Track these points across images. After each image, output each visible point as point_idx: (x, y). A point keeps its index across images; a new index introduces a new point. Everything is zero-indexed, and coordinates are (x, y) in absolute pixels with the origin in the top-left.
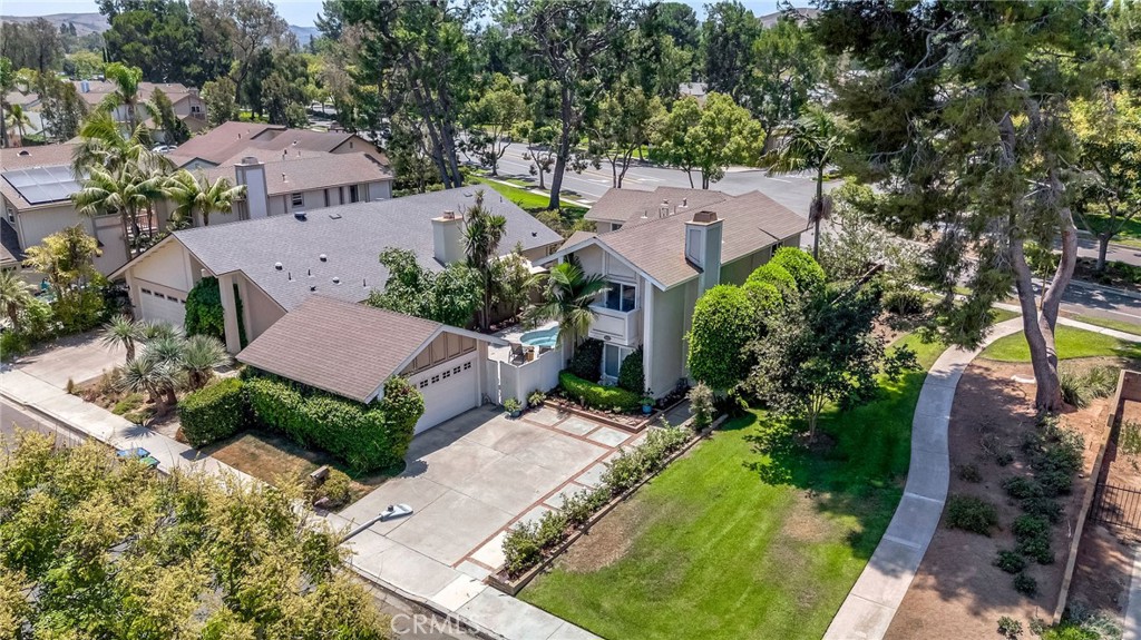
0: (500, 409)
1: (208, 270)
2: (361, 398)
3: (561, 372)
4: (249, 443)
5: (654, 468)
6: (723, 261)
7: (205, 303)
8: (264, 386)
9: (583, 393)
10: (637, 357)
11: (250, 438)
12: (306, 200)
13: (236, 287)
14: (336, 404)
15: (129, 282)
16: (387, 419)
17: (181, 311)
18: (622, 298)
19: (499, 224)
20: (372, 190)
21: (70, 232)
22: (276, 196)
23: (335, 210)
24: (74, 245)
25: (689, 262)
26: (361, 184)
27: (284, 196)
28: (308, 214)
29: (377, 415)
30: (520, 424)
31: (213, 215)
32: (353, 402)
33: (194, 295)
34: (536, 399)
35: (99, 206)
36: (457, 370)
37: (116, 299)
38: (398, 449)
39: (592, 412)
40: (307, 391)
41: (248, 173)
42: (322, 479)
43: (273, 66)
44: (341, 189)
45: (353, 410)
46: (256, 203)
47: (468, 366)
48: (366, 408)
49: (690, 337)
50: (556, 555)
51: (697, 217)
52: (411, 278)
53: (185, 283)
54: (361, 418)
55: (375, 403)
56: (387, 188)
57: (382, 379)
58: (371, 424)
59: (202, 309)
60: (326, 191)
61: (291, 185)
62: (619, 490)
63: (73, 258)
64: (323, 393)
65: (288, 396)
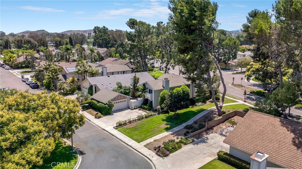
0: (130, 109)
1: (91, 84)
2: (104, 103)
3: (142, 104)
4: (91, 110)
5: (146, 117)
6: (170, 87)
7: (91, 89)
8: (93, 101)
9: (143, 107)
10: (152, 101)
11: (91, 109)
12: (114, 73)
13: (95, 87)
14: (101, 104)
15: (81, 86)
16: (108, 107)
17: (87, 91)
18: (150, 92)
19: (138, 79)
20: (127, 72)
21: (73, 77)
22: (109, 73)
23: (114, 76)
24: (73, 79)
25: (163, 86)
26: (125, 71)
27: (110, 73)
28: (110, 76)
29: (107, 106)
30: (132, 111)
31: (96, 75)
32: (103, 103)
33: (89, 88)
34: (136, 107)
35: (77, 73)
36: (123, 101)
37: (79, 89)
38: (110, 111)
39: (144, 110)
40: (99, 102)
41: (104, 68)
42: (97, 114)
43: (124, 45)
44: (121, 72)
45: (103, 105)
46: (105, 73)
47: (125, 101)
48: (105, 104)
49: (159, 98)
50: (124, 126)
51: (165, 79)
52: (120, 87)
53: (88, 86)
54: (104, 106)
55: (106, 104)
56: (131, 72)
57: (108, 100)
58: (105, 107)
59: (90, 90)
60: (118, 72)
61: (112, 71)
62: (139, 120)
63: (73, 81)
64: (100, 102)
65: (96, 102)
